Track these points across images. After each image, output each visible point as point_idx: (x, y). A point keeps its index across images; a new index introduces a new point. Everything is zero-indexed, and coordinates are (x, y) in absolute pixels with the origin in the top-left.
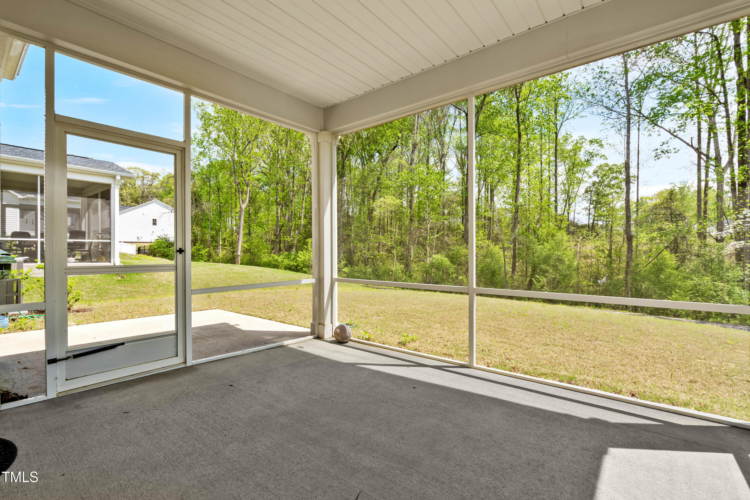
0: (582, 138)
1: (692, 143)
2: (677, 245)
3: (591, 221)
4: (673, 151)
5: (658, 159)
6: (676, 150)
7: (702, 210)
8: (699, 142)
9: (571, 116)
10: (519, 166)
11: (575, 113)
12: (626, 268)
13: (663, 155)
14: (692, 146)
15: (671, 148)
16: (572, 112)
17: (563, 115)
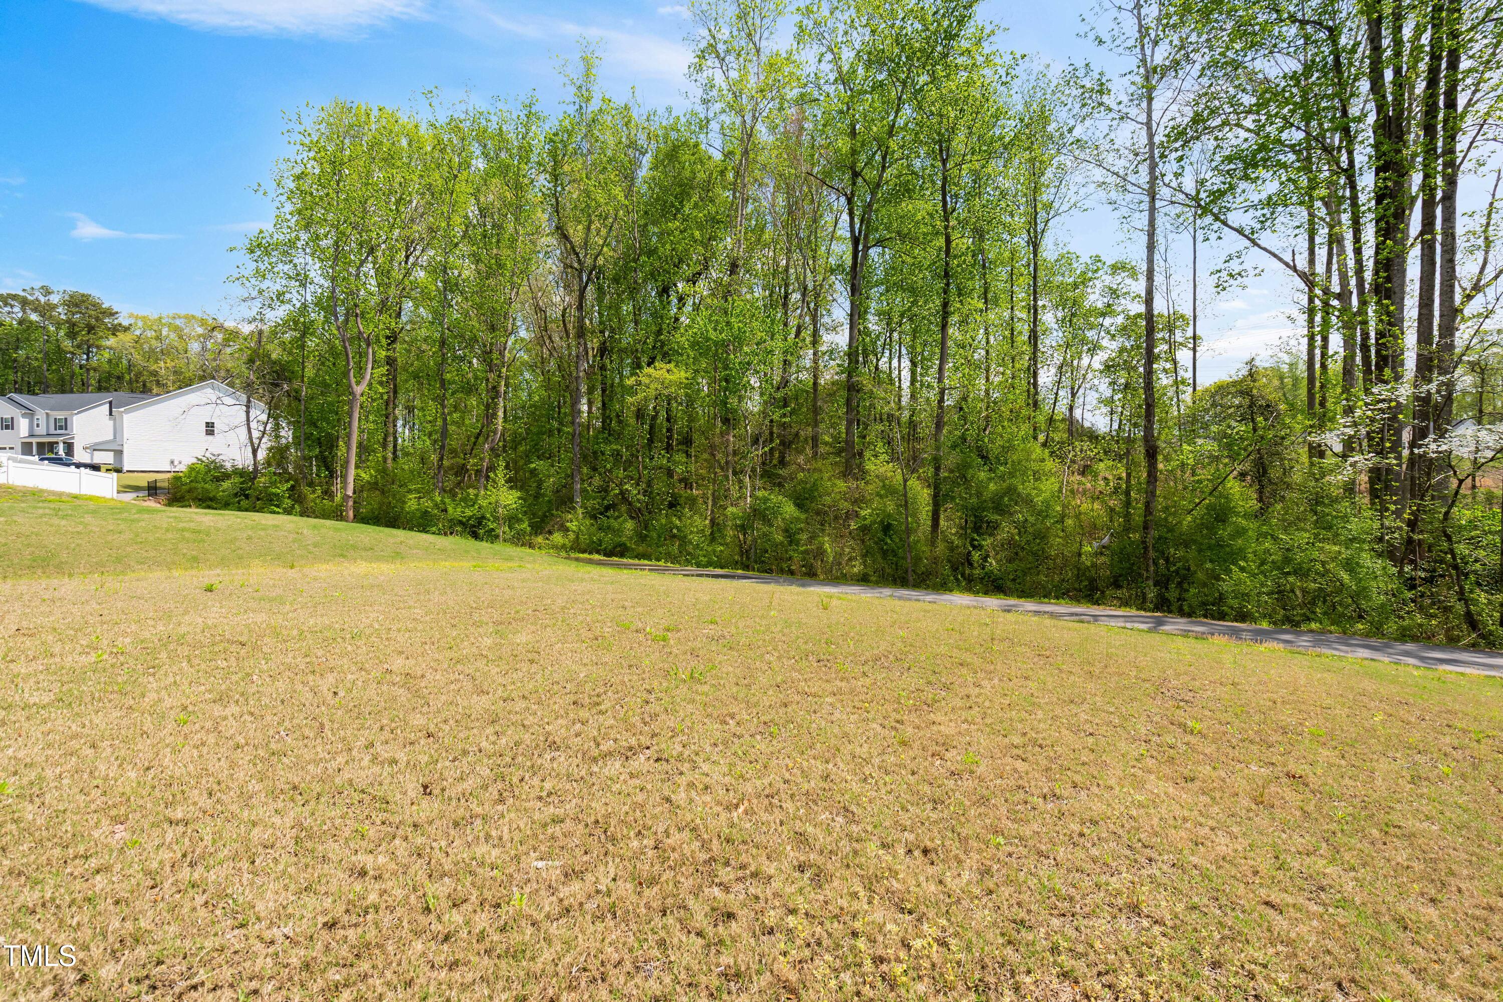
0: (1097, 259)
1: (1294, 260)
2: (1264, 468)
3: (1115, 426)
4: (1252, 273)
5: (1224, 289)
6: (1257, 271)
7: (1317, 401)
8: (1312, 261)
9: (1065, 207)
10: (945, 305)
11: (1072, 201)
12: (1145, 516)
13: (1232, 282)
14: (1295, 269)
15: (1247, 265)
16: (1066, 199)
17: (1048, 206)
